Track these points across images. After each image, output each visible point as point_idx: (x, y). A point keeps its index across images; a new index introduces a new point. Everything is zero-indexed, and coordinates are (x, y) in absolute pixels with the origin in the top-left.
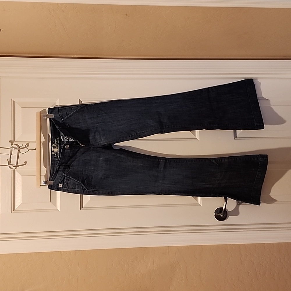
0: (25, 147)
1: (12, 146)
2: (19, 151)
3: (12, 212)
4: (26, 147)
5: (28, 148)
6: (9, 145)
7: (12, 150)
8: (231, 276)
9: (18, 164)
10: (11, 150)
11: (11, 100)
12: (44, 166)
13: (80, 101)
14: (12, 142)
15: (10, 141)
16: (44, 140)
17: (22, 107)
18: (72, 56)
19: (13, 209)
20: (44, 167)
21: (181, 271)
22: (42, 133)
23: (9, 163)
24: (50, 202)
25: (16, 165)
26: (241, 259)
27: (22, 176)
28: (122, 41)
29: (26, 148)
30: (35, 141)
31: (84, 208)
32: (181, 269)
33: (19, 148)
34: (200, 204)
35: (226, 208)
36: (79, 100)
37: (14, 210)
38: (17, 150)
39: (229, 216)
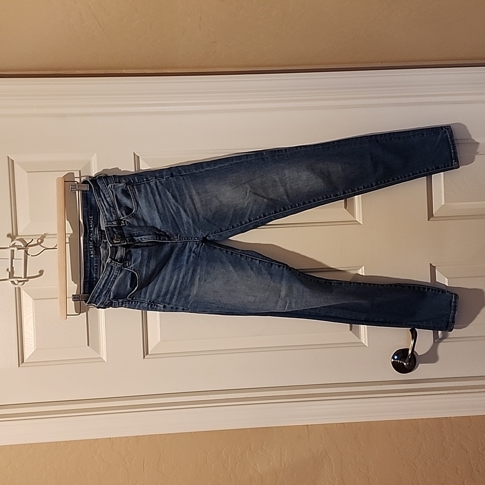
0: (36, 243)
1: (13, 242)
2: (26, 252)
3: (19, 366)
4: (38, 244)
5: (42, 244)
6: (8, 242)
7: (14, 250)
8: (425, 476)
9: (27, 276)
10: (12, 250)
11: (7, 158)
12: (73, 280)
13: (136, 157)
14: (12, 237)
15: (9, 235)
16: (72, 232)
17: (27, 172)
18: (118, 73)
19: (21, 359)
20: (73, 282)
21: (332, 467)
22: (67, 220)
23: (11, 275)
24: (88, 345)
25: (23, 277)
26: (443, 444)
27: (34, 299)
28: (214, 42)
29: (39, 246)
30: (56, 234)
31: (150, 354)
32: (331, 464)
33: (27, 245)
34: (364, 343)
35: (415, 350)
36: (134, 154)
37: (23, 362)
38: (23, 250)
39: (420, 365)
